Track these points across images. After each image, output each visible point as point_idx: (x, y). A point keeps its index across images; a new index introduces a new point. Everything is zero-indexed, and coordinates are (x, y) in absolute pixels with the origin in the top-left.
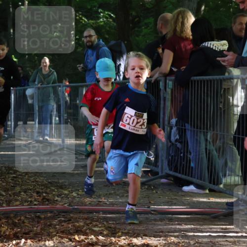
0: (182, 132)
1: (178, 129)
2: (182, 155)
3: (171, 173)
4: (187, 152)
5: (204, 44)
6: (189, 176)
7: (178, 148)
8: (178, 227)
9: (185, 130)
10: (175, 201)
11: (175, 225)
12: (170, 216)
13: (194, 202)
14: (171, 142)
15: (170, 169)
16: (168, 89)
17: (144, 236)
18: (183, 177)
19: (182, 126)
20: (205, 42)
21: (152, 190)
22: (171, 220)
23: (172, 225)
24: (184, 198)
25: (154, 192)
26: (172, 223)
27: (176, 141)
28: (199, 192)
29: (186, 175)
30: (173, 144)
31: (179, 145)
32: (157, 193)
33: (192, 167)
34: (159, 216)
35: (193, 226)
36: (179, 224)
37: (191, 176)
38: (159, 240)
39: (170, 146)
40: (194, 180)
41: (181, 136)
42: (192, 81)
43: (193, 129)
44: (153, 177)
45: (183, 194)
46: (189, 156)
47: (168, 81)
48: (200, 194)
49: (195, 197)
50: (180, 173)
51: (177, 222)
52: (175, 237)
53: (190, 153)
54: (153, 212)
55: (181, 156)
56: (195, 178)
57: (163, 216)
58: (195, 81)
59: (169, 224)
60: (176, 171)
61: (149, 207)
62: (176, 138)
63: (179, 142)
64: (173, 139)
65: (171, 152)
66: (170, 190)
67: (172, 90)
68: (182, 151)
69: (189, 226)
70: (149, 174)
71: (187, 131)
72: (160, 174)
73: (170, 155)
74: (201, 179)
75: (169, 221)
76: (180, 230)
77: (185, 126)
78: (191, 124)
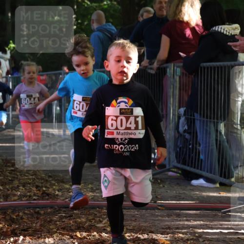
0: (191, 122)
1: (187, 119)
2: (190, 146)
3: (179, 165)
4: (196, 144)
5: (214, 29)
6: (198, 169)
7: (187, 139)
8: (186, 223)
9: (194, 119)
10: (183, 196)
11: (183, 221)
12: (178, 211)
13: (203, 197)
14: (178, 132)
15: (179, 162)
16: (175, 76)
17: (150, 233)
18: (192, 170)
19: (191, 116)
20: (216, 26)
21: (159, 184)
22: (178, 215)
23: (180, 221)
24: (193, 193)
25: (161, 186)
26: (179, 219)
27: (185, 131)
28: (209, 186)
29: (195, 168)
30: (181, 135)
31: (187, 136)
32: (164, 186)
33: (202, 160)
34: (166, 211)
35: (202, 222)
36: (187, 220)
37: (201, 170)
38: (166, 237)
39: (178, 137)
40: (204, 173)
41: (189, 127)
42: (201, 68)
43: (202, 119)
44: (160, 170)
45: (192, 188)
46: (198, 147)
47: (175, 68)
48: (210, 188)
49: (204, 191)
50: (188, 166)
51: (185, 218)
52: (183, 233)
53: (200, 144)
54: (159, 208)
55: (190, 148)
56: (204, 171)
57: (171, 211)
58: (204, 68)
59: (177, 220)
60: (184, 164)
61: (155, 202)
62: (184, 129)
63: (188, 133)
64: (181, 129)
65: (179, 144)
66: (178, 184)
67: (180, 77)
68: (191, 142)
69: (198, 223)
70: (156, 167)
71: (196, 121)
72: (167, 167)
73: (178, 146)
74: (211, 173)
75: (176, 217)
76: (188, 227)
77: (194, 116)
78: (200, 114)
